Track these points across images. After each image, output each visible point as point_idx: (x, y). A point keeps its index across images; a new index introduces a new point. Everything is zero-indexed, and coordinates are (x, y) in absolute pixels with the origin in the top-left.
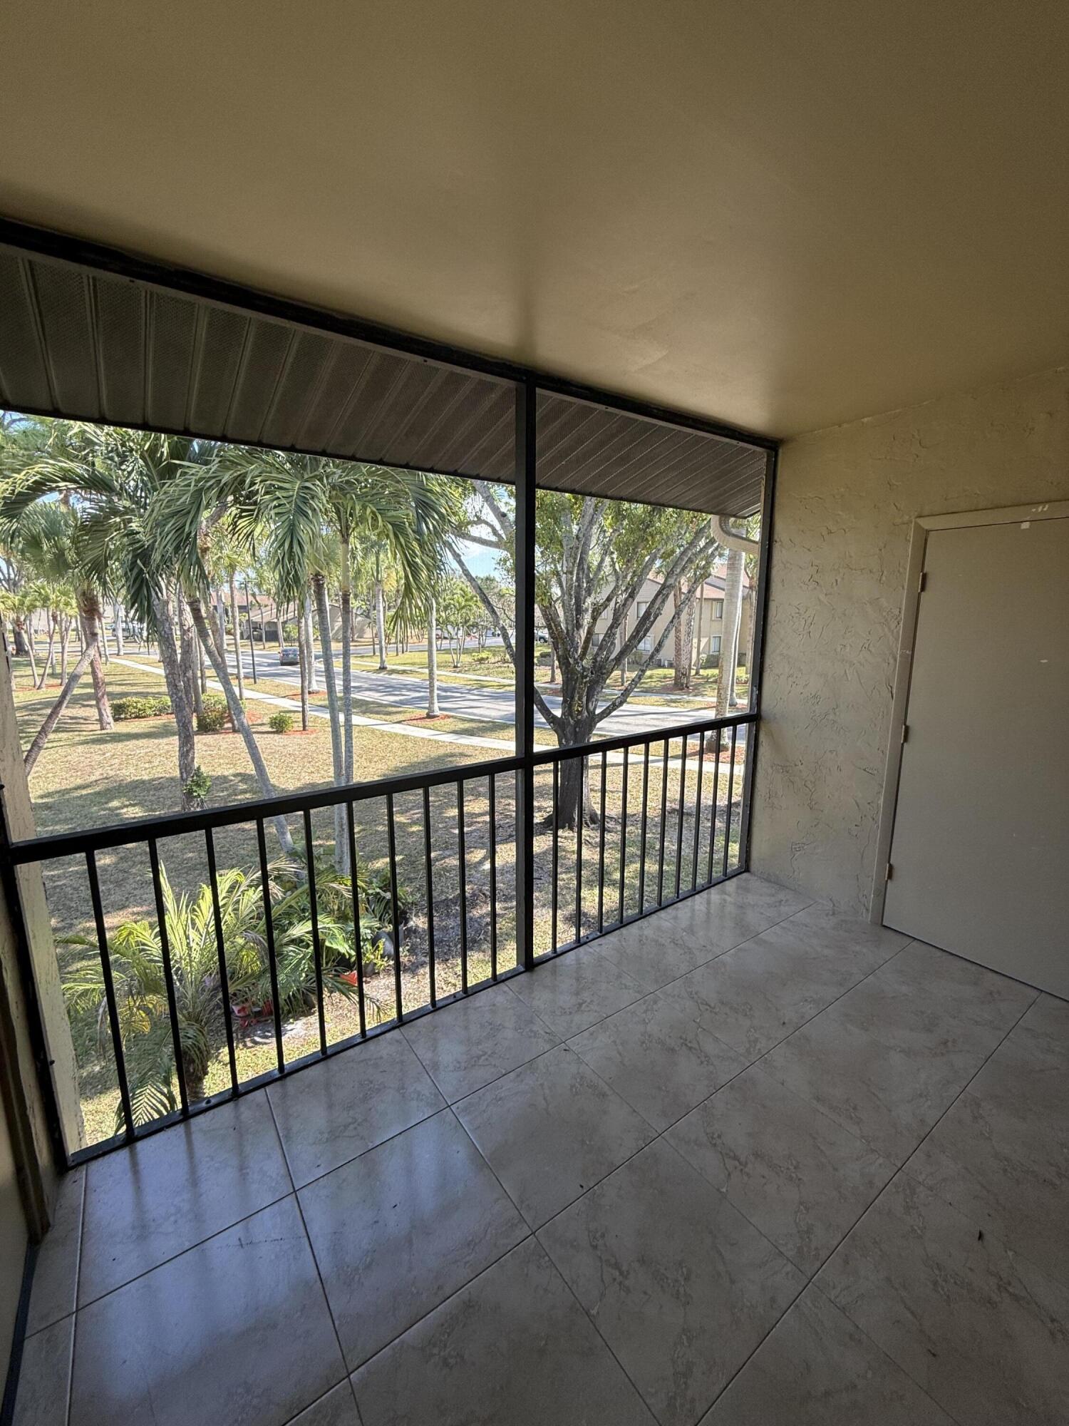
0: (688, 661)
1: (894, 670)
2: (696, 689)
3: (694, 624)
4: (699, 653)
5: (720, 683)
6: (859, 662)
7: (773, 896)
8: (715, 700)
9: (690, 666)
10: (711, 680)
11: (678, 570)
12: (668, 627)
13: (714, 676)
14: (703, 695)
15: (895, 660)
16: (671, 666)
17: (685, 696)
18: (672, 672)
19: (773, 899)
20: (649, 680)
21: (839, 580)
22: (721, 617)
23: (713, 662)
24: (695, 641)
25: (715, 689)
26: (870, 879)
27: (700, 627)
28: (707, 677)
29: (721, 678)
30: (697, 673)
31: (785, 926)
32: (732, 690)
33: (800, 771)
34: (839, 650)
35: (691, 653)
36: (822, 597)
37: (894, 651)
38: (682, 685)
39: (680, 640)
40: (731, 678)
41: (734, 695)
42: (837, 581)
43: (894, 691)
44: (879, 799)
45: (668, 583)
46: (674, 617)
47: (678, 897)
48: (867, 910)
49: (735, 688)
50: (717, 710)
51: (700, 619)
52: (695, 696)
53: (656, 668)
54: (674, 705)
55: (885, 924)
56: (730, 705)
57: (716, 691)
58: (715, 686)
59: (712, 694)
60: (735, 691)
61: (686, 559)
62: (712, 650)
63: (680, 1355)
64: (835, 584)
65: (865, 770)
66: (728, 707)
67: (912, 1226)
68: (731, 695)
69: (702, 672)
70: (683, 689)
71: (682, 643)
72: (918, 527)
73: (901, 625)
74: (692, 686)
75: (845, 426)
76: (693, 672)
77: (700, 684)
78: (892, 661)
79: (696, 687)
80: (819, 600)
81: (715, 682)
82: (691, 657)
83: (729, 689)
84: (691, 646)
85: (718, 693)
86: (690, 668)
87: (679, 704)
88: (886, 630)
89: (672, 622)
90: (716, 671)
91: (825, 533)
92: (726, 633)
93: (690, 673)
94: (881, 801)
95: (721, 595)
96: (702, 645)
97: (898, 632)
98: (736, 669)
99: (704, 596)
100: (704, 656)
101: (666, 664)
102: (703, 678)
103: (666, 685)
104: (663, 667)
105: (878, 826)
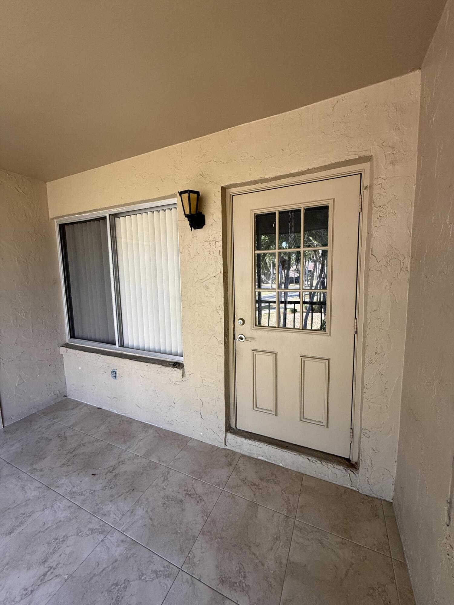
63: (150, 578)
67: (90, 493)
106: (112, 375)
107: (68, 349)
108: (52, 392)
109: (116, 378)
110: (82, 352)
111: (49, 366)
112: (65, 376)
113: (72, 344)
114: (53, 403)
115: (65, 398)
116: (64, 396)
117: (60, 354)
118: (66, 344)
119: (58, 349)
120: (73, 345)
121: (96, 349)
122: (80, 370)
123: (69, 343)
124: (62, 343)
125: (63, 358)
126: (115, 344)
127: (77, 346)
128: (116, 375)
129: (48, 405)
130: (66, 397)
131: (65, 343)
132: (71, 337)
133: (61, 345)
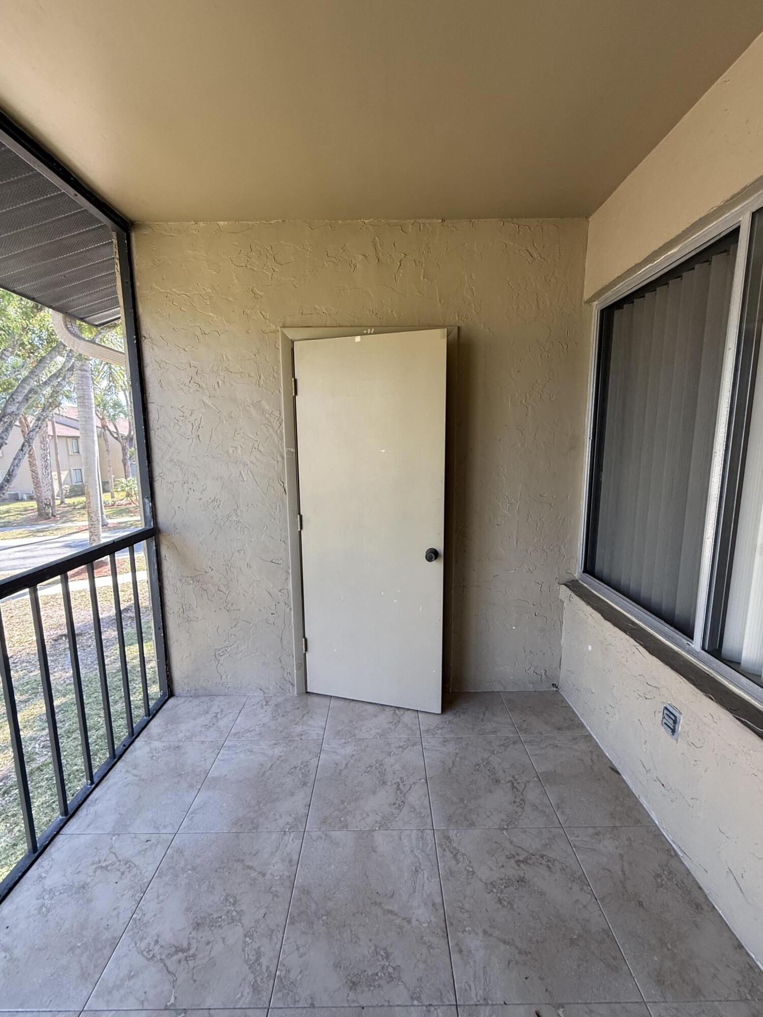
0: (50, 493)
1: (283, 467)
2: (64, 516)
3: (52, 459)
4: (60, 484)
5: (89, 507)
6: (251, 462)
7: (207, 713)
8: (87, 523)
9: (53, 496)
10: (79, 507)
11: (20, 398)
12: (17, 455)
13: (81, 503)
14: (72, 521)
15: (283, 458)
16: (31, 498)
17: (53, 525)
18: (34, 504)
19: (208, 716)
20: (7, 515)
21: (220, 382)
22: (78, 452)
23: (78, 491)
24: (55, 474)
25: (84, 514)
26: (291, 656)
27: (57, 461)
28: (74, 505)
29: (89, 503)
30: (62, 502)
31: (230, 743)
32: (102, 513)
33: (212, 577)
34: (231, 451)
35: (52, 485)
36: (206, 399)
37: (281, 450)
38: (47, 514)
39: (37, 474)
40: (99, 503)
41: (104, 516)
42: (218, 383)
43: (286, 485)
44: (287, 584)
45: (9, 411)
46: (23, 446)
47: (92, 783)
48: (293, 685)
49: (104, 511)
50: (91, 532)
51: (57, 454)
52: (64, 522)
53: (13, 502)
54: (42, 534)
55: (309, 691)
56: (103, 526)
57: (86, 516)
58: (83, 511)
59: (81, 519)
60: (105, 513)
61: (28, 388)
62: (74, 480)
64: (216, 386)
65: (272, 562)
66: (101, 527)
68: (102, 517)
69: (67, 501)
70: (49, 518)
71: (40, 476)
72: (284, 336)
73: (283, 425)
74: (59, 514)
75: (201, 224)
76: (58, 502)
77: (67, 512)
78: (280, 459)
79: (63, 515)
80: (204, 403)
81: (84, 508)
82: (53, 488)
83: (100, 512)
84: (51, 479)
85: (89, 516)
86: (54, 499)
87: (47, 533)
88: (271, 431)
89: (22, 450)
90: (83, 499)
91: (198, 333)
92: (87, 463)
93: (54, 503)
94: (290, 586)
95: (76, 433)
96: (63, 477)
97: (281, 432)
98: (102, 494)
99: (57, 434)
100: (66, 487)
101: (25, 497)
102: (69, 506)
103: (28, 517)
104: (22, 500)
105: (291, 609)
106: (665, 721)
107: (573, 595)
108: (533, 668)
109: (673, 735)
110: (600, 615)
111: (535, 615)
112: (561, 647)
113: (585, 585)
114: (531, 688)
115: (555, 689)
116: (553, 685)
117: (558, 598)
118: (573, 581)
119: (557, 589)
120: (586, 588)
121: (633, 623)
122: (591, 651)
123: (581, 582)
124: (567, 578)
125: (562, 608)
126: (690, 635)
127: (594, 594)
128: (674, 727)
129: (522, 689)
130: (557, 687)
131: (571, 580)
132: (585, 571)
133: (564, 581)
